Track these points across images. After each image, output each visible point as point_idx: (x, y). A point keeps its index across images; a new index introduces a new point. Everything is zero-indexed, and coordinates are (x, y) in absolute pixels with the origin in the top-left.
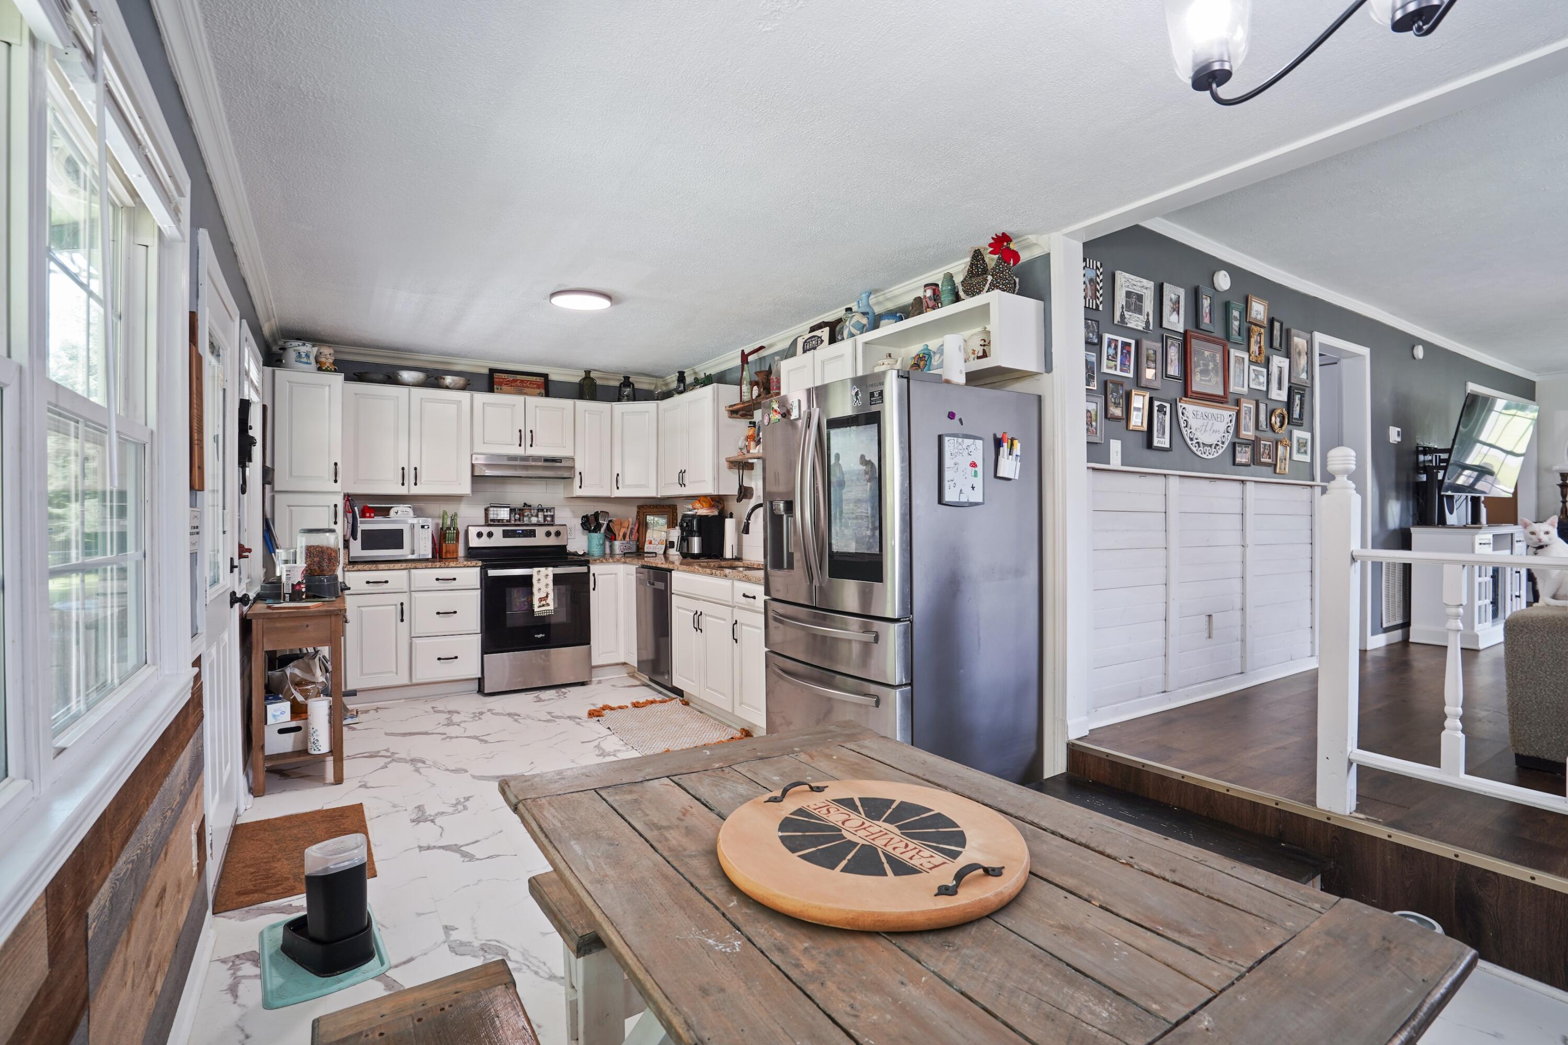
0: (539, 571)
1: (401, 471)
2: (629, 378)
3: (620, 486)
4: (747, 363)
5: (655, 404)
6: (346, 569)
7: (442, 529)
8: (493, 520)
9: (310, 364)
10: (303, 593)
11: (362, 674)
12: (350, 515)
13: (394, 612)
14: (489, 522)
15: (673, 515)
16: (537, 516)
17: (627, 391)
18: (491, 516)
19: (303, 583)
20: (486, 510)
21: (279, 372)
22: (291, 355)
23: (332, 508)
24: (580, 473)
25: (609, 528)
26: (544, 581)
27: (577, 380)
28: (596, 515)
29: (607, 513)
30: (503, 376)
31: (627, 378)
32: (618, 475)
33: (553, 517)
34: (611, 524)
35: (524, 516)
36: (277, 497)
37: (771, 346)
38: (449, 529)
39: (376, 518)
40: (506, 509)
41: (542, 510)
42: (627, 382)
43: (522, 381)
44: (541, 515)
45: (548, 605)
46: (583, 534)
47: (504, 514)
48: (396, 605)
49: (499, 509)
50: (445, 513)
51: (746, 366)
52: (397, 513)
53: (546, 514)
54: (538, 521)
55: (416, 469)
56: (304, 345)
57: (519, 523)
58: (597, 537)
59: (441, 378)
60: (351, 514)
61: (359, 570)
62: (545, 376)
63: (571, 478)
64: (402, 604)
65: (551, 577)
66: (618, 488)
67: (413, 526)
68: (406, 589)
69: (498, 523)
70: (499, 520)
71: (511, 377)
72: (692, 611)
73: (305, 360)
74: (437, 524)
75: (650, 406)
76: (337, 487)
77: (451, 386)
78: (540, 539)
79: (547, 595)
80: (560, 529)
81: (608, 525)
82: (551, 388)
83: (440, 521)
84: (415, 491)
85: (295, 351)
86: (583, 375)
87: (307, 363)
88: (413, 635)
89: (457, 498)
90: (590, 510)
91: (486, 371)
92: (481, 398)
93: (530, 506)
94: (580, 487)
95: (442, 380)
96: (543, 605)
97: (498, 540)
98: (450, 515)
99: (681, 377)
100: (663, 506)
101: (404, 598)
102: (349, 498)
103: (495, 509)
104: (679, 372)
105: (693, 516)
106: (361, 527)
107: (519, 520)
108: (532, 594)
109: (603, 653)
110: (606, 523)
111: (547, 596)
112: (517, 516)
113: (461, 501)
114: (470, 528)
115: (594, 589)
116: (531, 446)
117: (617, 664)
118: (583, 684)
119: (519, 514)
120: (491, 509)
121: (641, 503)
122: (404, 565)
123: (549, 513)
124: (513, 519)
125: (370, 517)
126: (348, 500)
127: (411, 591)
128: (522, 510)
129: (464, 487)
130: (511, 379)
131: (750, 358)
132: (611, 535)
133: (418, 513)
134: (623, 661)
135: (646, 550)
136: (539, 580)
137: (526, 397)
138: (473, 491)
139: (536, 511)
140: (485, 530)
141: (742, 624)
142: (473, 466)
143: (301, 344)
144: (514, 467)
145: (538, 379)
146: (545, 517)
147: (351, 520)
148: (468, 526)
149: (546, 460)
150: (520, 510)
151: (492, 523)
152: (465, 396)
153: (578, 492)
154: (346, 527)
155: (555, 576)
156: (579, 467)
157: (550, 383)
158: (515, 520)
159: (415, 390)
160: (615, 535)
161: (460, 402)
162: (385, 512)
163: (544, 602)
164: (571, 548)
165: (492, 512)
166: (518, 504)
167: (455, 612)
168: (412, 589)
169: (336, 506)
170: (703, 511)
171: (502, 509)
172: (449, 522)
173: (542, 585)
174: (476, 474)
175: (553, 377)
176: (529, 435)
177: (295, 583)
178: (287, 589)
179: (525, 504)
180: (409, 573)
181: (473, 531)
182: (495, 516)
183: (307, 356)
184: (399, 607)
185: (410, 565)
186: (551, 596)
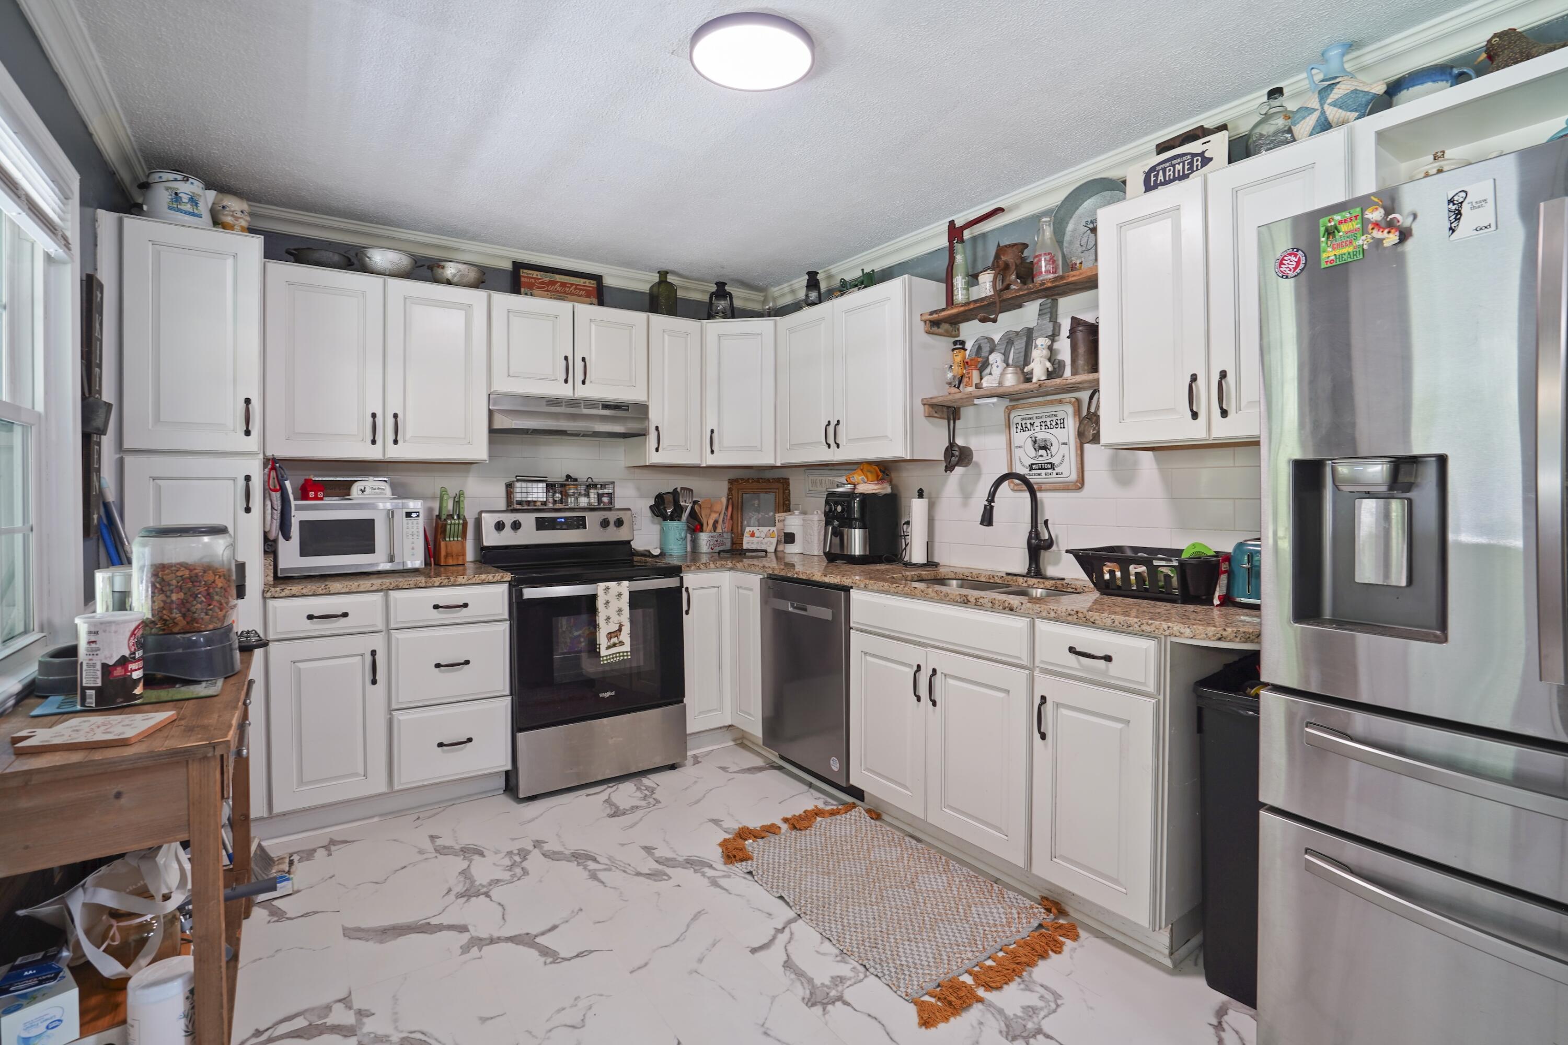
0: (607, 588)
1: (371, 419)
2: (724, 284)
3: (715, 448)
4: (962, 241)
5: (772, 322)
6: (269, 595)
7: (439, 517)
8: (520, 503)
9: (200, 216)
10: (136, 683)
11: (301, 782)
12: (276, 496)
13: (358, 667)
14: (512, 505)
15: (784, 493)
16: (587, 495)
17: (721, 305)
18: (518, 496)
19: (134, 660)
20: (509, 487)
21: (131, 222)
22: (161, 196)
23: (241, 483)
24: (657, 428)
25: (693, 515)
26: (615, 604)
27: (645, 288)
28: (675, 493)
29: (691, 490)
30: (535, 274)
31: (721, 285)
32: (712, 431)
33: (610, 496)
34: (696, 507)
35: (567, 495)
36: (129, 460)
37: (1015, 207)
38: (451, 516)
39: (328, 501)
40: (541, 485)
41: (595, 486)
42: (721, 291)
43: (563, 285)
44: (593, 493)
45: (622, 643)
46: (653, 523)
47: (538, 493)
48: (362, 655)
49: (529, 485)
50: (444, 491)
51: (958, 247)
52: (363, 491)
53: (601, 492)
54: (589, 503)
55: (396, 416)
56: (186, 179)
57: (558, 506)
58: (676, 529)
59: (439, 266)
60: (278, 494)
61: (294, 596)
62: (598, 278)
63: (643, 434)
64: (373, 653)
65: (626, 597)
66: (712, 452)
67: (391, 515)
68: (380, 626)
69: (528, 506)
70: (528, 503)
71: (547, 277)
72: (911, 666)
73: (188, 207)
74: (430, 510)
75: (765, 325)
76: (252, 443)
77: (455, 280)
78: (591, 533)
79: (621, 626)
80: (621, 514)
81: (692, 508)
82: (607, 298)
83: (436, 505)
84: (394, 453)
85: (167, 189)
86: (656, 278)
87: (193, 214)
88: (394, 706)
89: (466, 465)
90: (667, 484)
91: (508, 266)
92: (504, 301)
93: (576, 480)
94: (657, 450)
95: (440, 270)
96: (614, 645)
97: (529, 535)
98: (452, 493)
99: (813, 282)
100: (768, 480)
101: (378, 642)
102: (274, 465)
103: (524, 485)
104: (809, 273)
105: (851, 496)
106: (297, 517)
107: (561, 501)
108: (594, 625)
109: (701, 713)
110: (690, 505)
111: (620, 630)
112: (558, 496)
113: (468, 471)
114: (483, 515)
115: (687, 613)
116: (584, 382)
117: (721, 728)
118: (673, 767)
119: (561, 493)
120: (518, 484)
121: (733, 475)
122: (377, 582)
123: (606, 491)
124: (551, 500)
125: (316, 498)
126: (273, 468)
127: (389, 630)
128: (565, 485)
129: (478, 449)
130: (547, 280)
131: (967, 234)
132: (695, 525)
133: (400, 492)
134: (729, 723)
135: (745, 546)
136: (607, 602)
137: (576, 304)
138: (491, 456)
139: (583, 488)
140: (508, 518)
141: (1058, 705)
142: (491, 412)
143: (179, 177)
144: (555, 416)
145: (588, 282)
146: (600, 497)
147: (278, 505)
148: (481, 512)
149: (606, 406)
150: (562, 485)
151: (519, 507)
152: (480, 295)
153: (655, 458)
154: (269, 517)
155: (632, 594)
156: (655, 417)
157: (604, 289)
158: (555, 502)
159: (393, 282)
160: (702, 525)
161: (470, 306)
162: (343, 489)
163: (615, 640)
164: (638, 544)
165: (518, 490)
166: (557, 476)
167: (467, 662)
168: (393, 626)
169: (248, 478)
170: (867, 487)
171: (535, 485)
172: (450, 505)
173: (612, 611)
174: (497, 425)
175: (608, 281)
176: (579, 365)
177: (111, 662)
178: (91, 677)
179: (568, 477)
180: (387, 596)
181: (488, 521)
182: (524, 495)
183: (193, 201)
184: (369, 658)
185: (387, 581)
186: (626, 629)
